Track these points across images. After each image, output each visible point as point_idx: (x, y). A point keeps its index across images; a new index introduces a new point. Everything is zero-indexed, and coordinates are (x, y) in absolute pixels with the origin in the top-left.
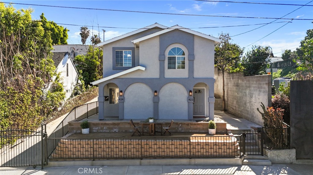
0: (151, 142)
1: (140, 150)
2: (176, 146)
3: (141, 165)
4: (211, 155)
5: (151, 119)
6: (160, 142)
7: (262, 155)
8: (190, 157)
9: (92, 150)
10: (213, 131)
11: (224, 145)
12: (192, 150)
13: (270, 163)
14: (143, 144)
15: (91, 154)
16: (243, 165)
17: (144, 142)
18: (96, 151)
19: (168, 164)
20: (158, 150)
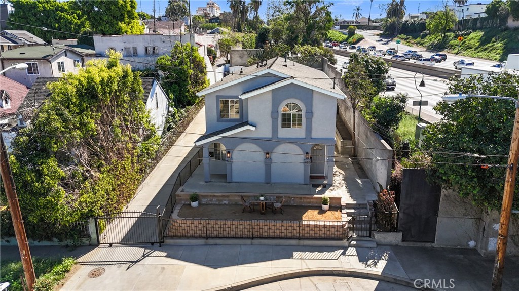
0: (262, 223)
1: (251, 230)
2: (285, 228)
3: (252, 244)
4: (319, 236)
5: (262, 196)
6: (270, 223)
7: (370, 236)
8: (299, 239)
9: (205, 229)
10: (326, 207)
11: (332, 228)
12: (301, 232)
13: (375, 246)
14: (253, 225)
15: (204, 233)
16: (349, 246)
17: (255, 222)
18: (209, 230)
19: (278, 244)
20: (268, 231)
